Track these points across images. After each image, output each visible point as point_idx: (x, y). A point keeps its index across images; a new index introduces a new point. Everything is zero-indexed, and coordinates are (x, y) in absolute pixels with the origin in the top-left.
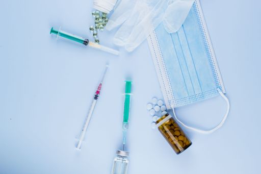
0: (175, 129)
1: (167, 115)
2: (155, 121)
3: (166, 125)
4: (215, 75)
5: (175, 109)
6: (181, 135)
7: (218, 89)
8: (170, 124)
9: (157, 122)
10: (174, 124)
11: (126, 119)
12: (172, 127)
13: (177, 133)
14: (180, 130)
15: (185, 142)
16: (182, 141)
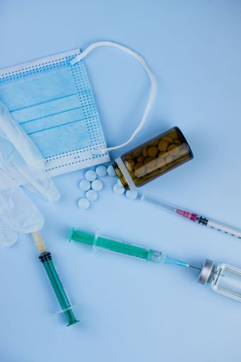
0: (145, 154)
1: (116, 166)
2: (124, 190)
3: (133, 171)
4: (46, 69)
5: (108, 147)
6: (157, 146)
7: (72, 62)
8: (133, 163)
9: (126, 186)
10: (135, 155)
11: (144, 254)
12: (138, 160)
13: (152, 152)
14: (149, 146)
15: (171, 140)
16: (170, 144)
